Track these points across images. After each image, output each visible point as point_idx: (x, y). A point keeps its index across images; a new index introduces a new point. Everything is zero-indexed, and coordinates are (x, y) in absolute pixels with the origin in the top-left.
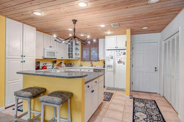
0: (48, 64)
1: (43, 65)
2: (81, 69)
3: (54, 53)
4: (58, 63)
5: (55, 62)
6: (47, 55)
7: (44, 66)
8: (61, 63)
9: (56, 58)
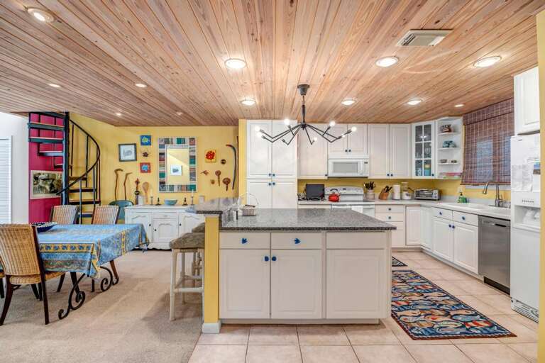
0: (349, 190)
1: (331, 193)
2: (442, 211)
3: (357, 163)
4: (380, 188)
5: (370, 186)
6: (334, 171)
7: (334, 193)
8: (388, 189)
9: (367, 177)
